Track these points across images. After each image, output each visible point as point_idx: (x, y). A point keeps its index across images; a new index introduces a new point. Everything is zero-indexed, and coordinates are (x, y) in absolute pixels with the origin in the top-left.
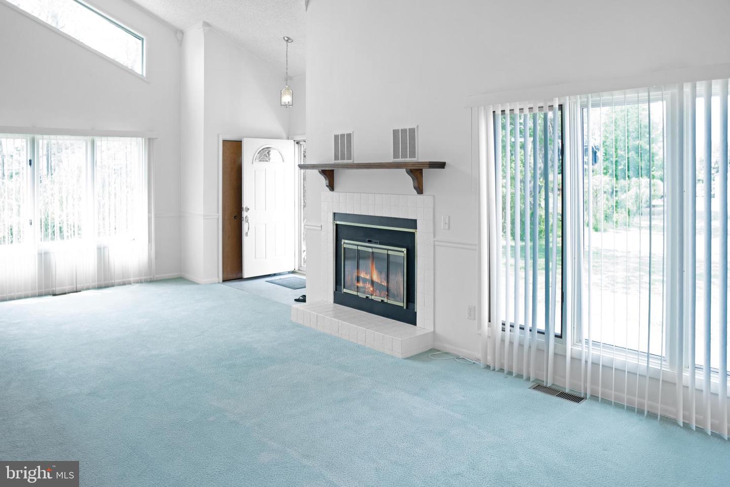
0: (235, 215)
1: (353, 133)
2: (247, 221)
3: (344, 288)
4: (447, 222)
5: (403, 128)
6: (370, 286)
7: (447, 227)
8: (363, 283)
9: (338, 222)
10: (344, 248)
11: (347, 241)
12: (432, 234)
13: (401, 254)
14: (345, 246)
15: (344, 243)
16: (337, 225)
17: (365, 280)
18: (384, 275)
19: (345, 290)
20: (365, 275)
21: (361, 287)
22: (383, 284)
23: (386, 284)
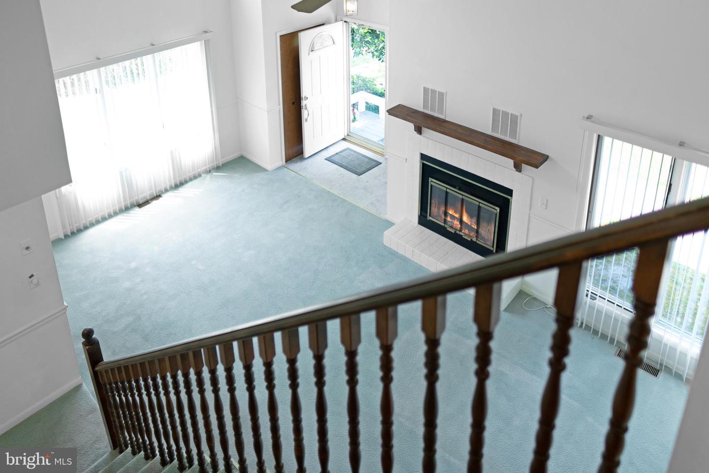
0: (293, 101)
1: (446, 92)
2: (306, 109)
3: (430, 216)
4: (545, 203)
5: (505, 110)
6: (458, 223)
7: (544, 207)
8: (451, 218)
9: (425, 162)
10: (431, 185)
11: (434, 180)
12: (529, 208)
13: (495, 211)
14: (432, 183)
15: (431, 181)
16: (423, 164)
17: (453, 217)
18: (474, 220)
19: (431, 218)
20: (453, 212)
21: (449, 222)
22: (473, 226)
23: (476, 228)
